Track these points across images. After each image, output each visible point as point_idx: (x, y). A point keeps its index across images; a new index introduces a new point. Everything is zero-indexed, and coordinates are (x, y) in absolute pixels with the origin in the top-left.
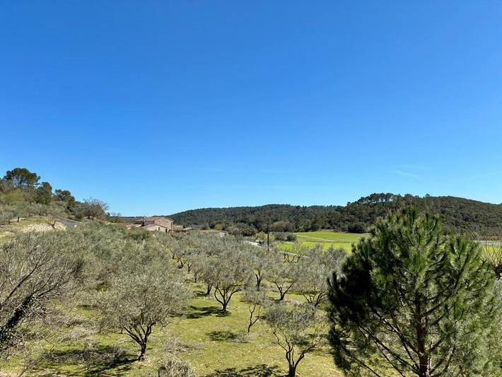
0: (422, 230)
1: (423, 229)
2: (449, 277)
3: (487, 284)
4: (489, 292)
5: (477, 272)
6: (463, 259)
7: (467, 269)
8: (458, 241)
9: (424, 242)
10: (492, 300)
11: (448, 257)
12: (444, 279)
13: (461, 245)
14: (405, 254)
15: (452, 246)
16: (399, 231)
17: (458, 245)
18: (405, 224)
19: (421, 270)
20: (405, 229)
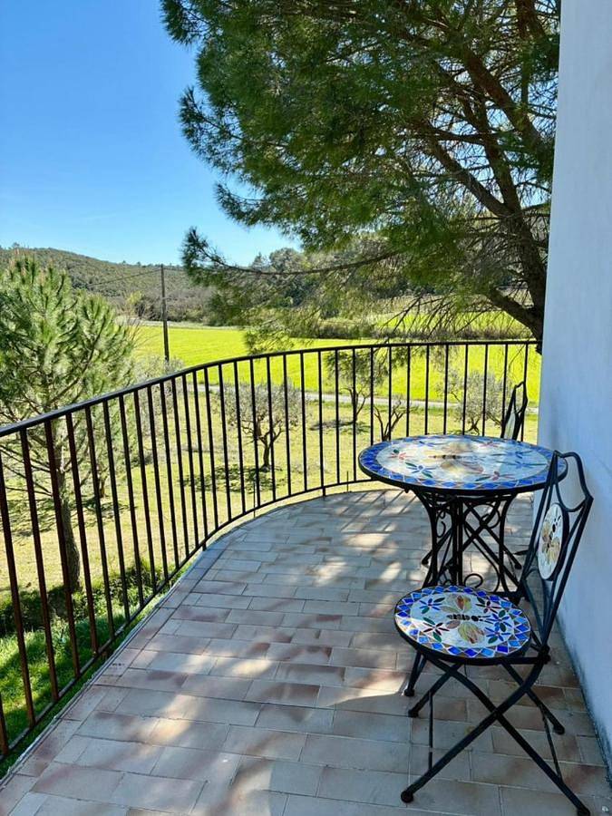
0: (47, 291)
1: (50, 288)
2: (81, 349)
3: (125, 351)
4: (127, 361)
5: (113, 339)
6: (98, 325)
7: (103, 336)
8: (92, 303)
9: (52, 305)
10: (129, 372)
11: (81, 324)
12: (76, 352)
13: (96, 307)
14: (24, 324)
15: (85, 309)
16: (17, 290)
17: (92, 308)
18: (23, 281)
19: (51, 339)
20: (24, 288)
